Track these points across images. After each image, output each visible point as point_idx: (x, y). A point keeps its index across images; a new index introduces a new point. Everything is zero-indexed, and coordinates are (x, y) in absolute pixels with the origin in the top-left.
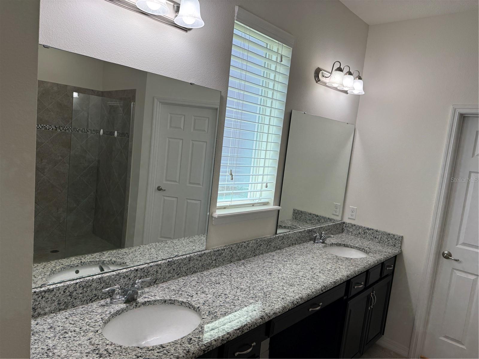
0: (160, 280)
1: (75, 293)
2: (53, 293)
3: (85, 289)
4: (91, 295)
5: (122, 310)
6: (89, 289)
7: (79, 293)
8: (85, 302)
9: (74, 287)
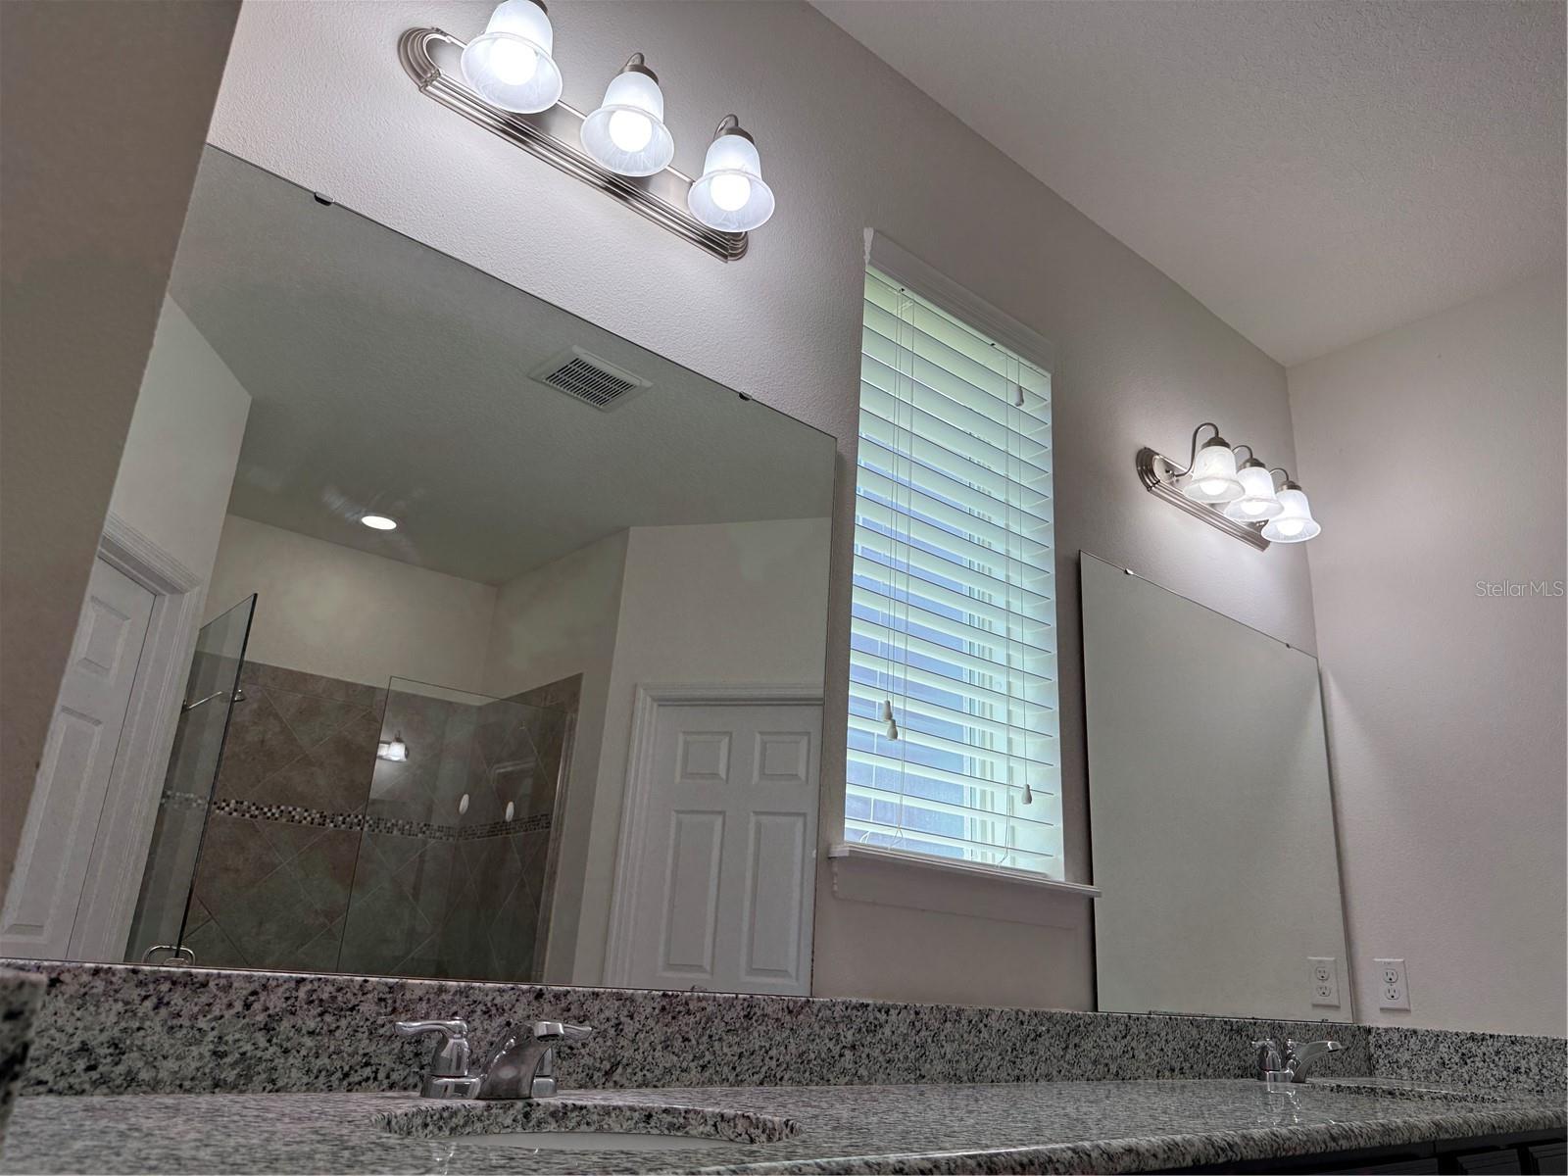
0: (629, 1070)
1: (285, 1026)
2: (204, 999)
3: (328, 1018)
4: (349, 1055)
5: (464, 1112)
6: (343, 1023)
7: (304, 1031)
8: (322, 1078)
9: (288, 995)
